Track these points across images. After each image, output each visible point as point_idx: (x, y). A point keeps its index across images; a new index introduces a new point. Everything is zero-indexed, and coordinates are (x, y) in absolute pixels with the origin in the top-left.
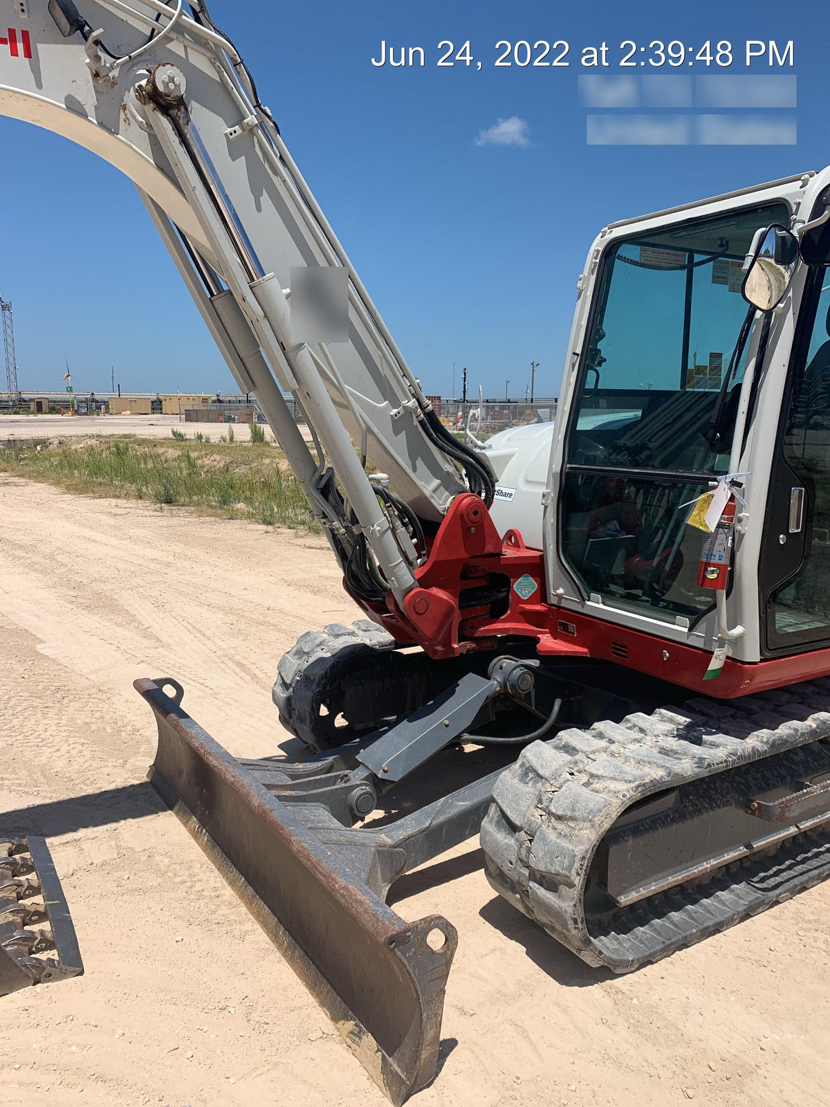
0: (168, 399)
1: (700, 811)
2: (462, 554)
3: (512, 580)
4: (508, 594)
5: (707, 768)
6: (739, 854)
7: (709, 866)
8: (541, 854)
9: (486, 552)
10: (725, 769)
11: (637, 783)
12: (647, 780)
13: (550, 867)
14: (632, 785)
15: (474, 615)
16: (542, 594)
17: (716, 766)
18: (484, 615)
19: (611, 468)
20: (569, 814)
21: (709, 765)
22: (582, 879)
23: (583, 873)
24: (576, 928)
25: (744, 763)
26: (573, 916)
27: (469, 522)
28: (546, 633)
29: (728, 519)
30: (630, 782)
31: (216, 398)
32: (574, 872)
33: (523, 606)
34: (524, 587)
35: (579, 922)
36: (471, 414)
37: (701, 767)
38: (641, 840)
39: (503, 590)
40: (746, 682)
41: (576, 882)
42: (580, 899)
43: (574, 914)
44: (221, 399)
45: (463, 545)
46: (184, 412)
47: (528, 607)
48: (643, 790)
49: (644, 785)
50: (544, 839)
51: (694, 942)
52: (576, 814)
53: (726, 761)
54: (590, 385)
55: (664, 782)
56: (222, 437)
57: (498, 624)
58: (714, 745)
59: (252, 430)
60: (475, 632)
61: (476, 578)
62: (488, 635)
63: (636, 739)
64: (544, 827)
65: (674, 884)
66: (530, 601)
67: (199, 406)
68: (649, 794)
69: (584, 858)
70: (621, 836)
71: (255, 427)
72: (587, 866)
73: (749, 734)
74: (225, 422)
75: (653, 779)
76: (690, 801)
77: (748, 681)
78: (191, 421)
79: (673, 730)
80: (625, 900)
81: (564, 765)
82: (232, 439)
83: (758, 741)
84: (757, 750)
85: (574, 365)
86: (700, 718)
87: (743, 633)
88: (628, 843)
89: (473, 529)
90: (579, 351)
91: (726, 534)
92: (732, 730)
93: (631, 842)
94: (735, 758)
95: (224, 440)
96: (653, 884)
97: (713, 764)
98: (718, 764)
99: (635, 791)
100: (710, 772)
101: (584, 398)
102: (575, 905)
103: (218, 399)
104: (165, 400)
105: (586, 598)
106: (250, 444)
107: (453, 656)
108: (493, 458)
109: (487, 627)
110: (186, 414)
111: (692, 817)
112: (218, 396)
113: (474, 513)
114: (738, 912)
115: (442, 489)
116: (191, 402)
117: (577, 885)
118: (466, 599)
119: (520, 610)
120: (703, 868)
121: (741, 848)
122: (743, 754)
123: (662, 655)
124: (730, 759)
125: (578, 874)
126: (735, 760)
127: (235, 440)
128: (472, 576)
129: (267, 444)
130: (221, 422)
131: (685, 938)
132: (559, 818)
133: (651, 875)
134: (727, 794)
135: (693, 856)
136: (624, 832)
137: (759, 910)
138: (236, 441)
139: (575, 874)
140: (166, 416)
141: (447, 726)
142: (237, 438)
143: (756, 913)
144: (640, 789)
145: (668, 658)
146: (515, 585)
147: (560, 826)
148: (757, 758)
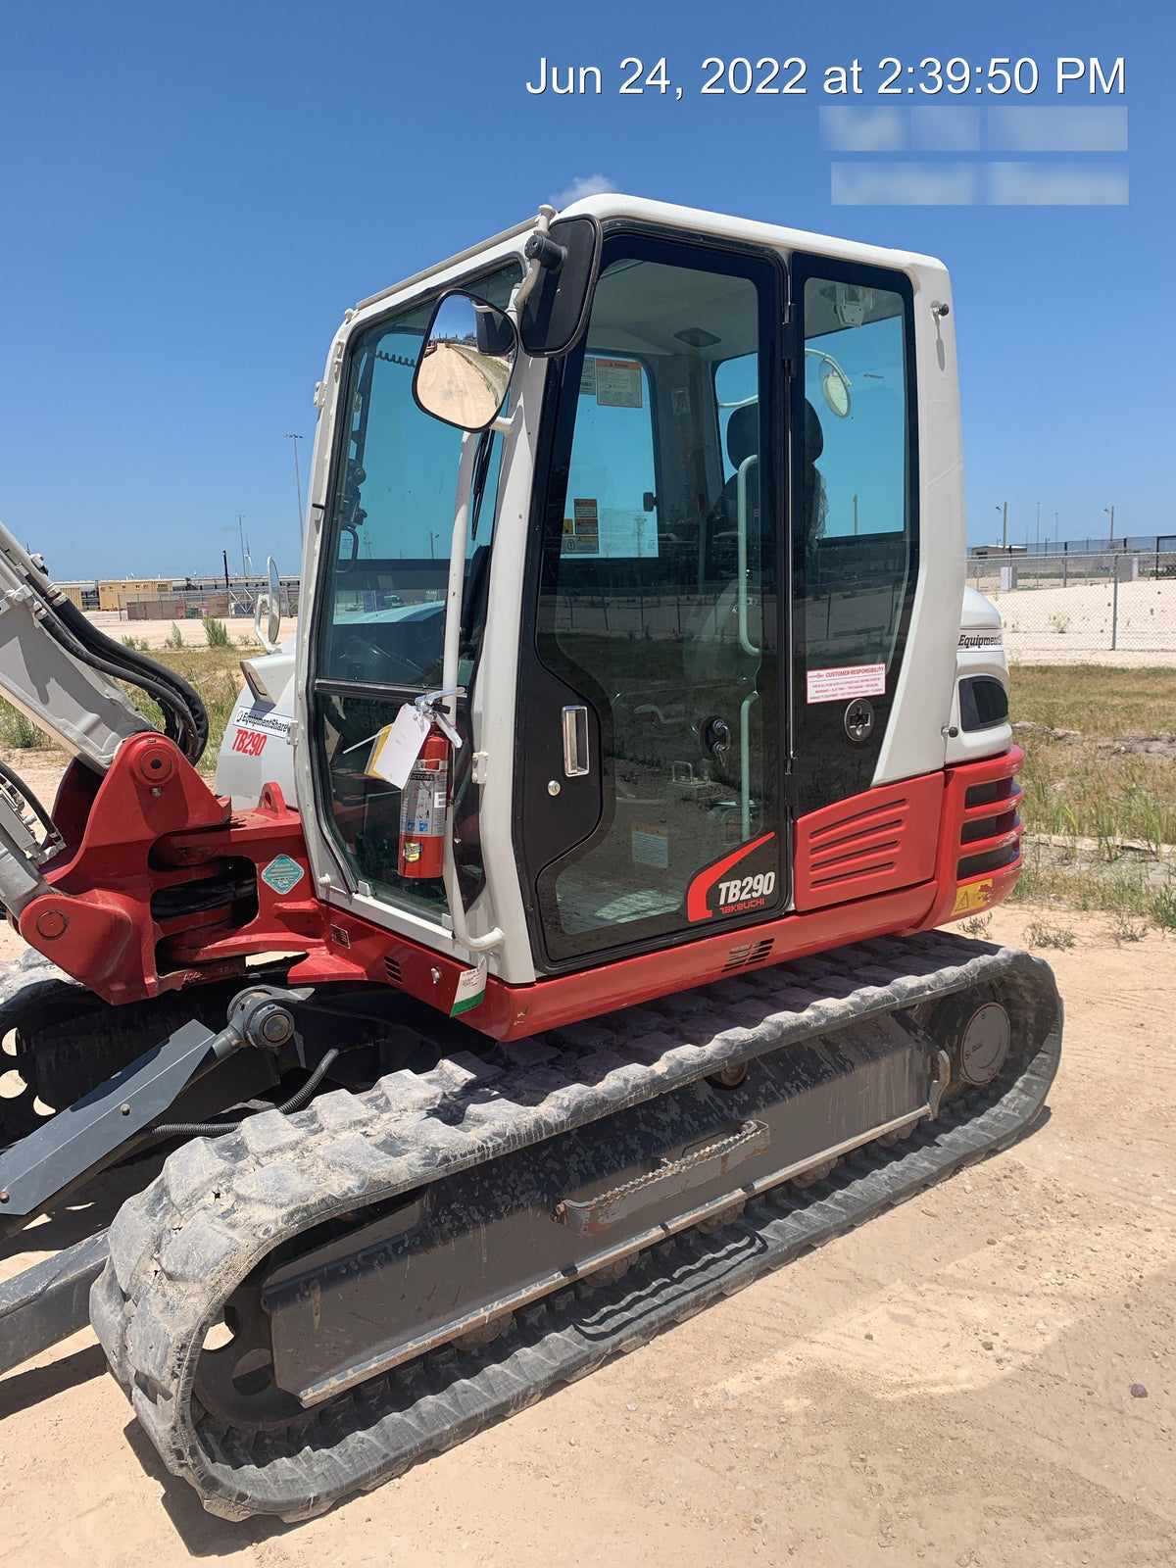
0: (107, 589)
1: (462, 1229)
2: (145, 832)
3: (257, 865)
4: (256, 887)
5: (440, 1164)
6: (548, 1287)
7: (487, 1314)
8: (138, 1342)
9: (190, 825)
10: (479, 1161)
11: (291, 1208)
12: (313, 1200)
14: (284, 1211)
15: (193, 927)
16: (308, 886)
17: (460, 1159)
18: (216, 924)
19: (358, 685)
20: (180, 1269)
21: (446, 1159)
22: (182, 1382)
23: (183, 1373)
24: (182, 1466)
25: (519, 1147)
26: (174, 1447)
27: (146, 782)
28: (320, 944)
29: (428, 765)
30: (282, 1206)
31: (185, 583)
32: (166, 1373)
33: (280, 905)
34: (279, 876)
35: (186, 1454)
36: (259, 602)
37: (429, 1164)
38: (339, 1293)
39: (246, 882)
40: (519, 1015)
41: (172, 1390)
42: (183, 1418)
43: (174, 1443)
44: (193, 584)
45: (143, 819)
46: (126, 606)
47: (287, 906)
48: (303, 1218)
49: (306, 1209)
50: (144, 1316)
51: (447, 1446)
52: (187, 1269)
53: (481, 1149)
54: (345, 554)
55: (350, 1198)
56: (167, 641)
57: (239, 938)
58: (478, 1121)
59: (207, 629)
60: (197, 953)
61: (189, 867)
62: (220, 956)
63: (360, 1121)
64: (151, 1294)
65: (416, 1354)
66: (293, 896)
67: (152, 596)
68: (317, 1222)
69: (184, 1346)
70: (299, 1291)
71: (213, 623)
72: (191, 1360)
73: (547, 1095)
74: (187, 618)
75: (325, 1196)
76: (452, 1212)
77: (522, 1014)
78: (137, 619)
79: (436, 1097)
80: (310, 1396)
81: (210, 1180)
82: (179, 644)
83: (558, 1105)
84: (546, 1123)
85: (317, 523)
86: (493, 1070)
87: (501, 940)
88: (312, 1301)
89: (155, 790)
90: (323, 502)
91: (428, 789)
92: (526, 1090)
93: (317, 1297)
94: (500, 1141)
95: (171, 645)
96: (375, 1358)
97: (455, 1157)
98: (463, 1156)
99: (287, 1222)
100: (446, 1170)
101: (334, 576)
102: (174, 1428)
103: (189, 585)
104: (103, 589)
105: (353, 887)
106: (208, 648)
107: (144, 997)
108: (261, 670)
109: (218, 944)
110: (129, 610)
111: (445, 1239)
112: (188, 580)
113: (152, 765)
114: (537, 1383)
115: (103, 727)
116: (141, 591)
117: (174, 1394)
118: (164, 904)
119: (276, 913)
120: (476, 1318)
121: (556, 1275)
122: (516, 1133)
123: (431, 975)
124: (490, 1145)
125: (175, 1375)
126: (500, 1144)
127: (185, 644)
128: (183, 864)
129: (231, 647)
130: (182, 618)
131: (430, 1441)
133: (369, 1346)
134: (522, 1193)
135: (455, 1301)
136: (307, 1283)
137: (580, 1373)
138: (188, 646)
139: (169, 1377)
140: (105, 612)
141: (127, 1113)
142: (187, 640)
143: (575, 1378)
144: (297, 1218)
145: (439, 980)
146: (263, 874)
147: (169, 1292)
148: (545, 1137)
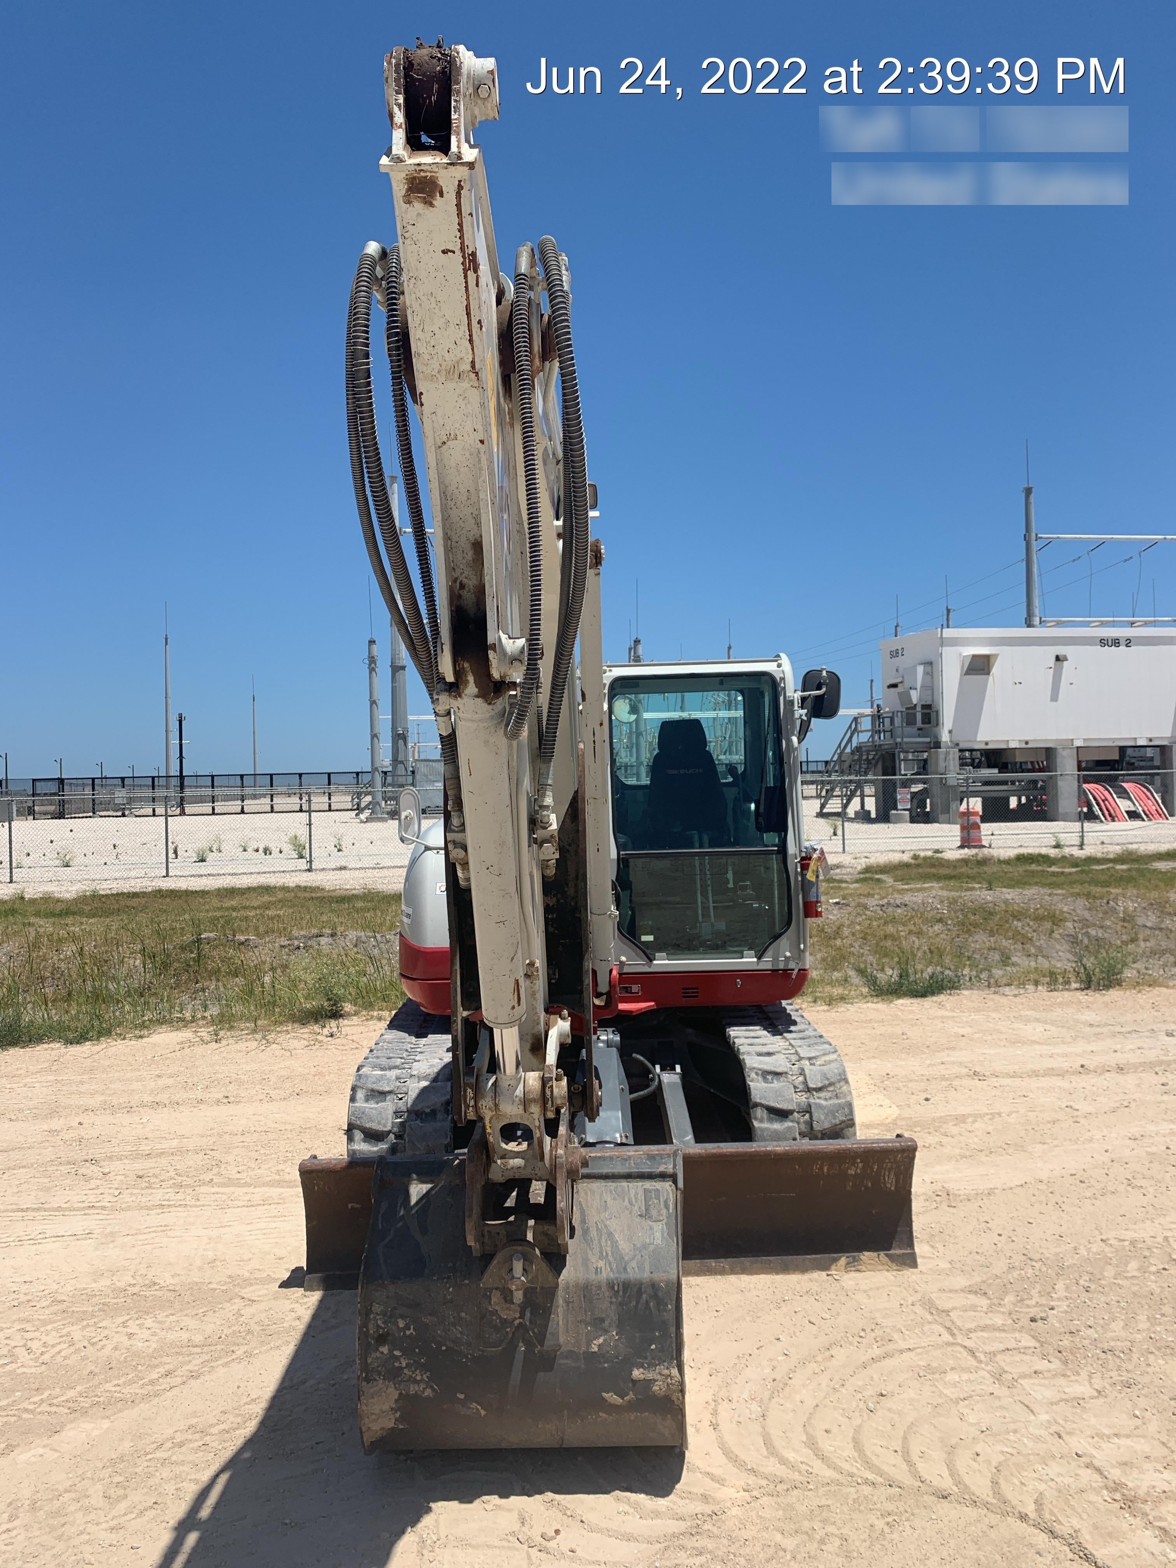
8: (823, 1117)
13: (834, 1121)
20: (827, 1082)
50: (819, 1106)
52: (832, 1080)
64: (812, 1101)
105: (653, 958)
123: (736, 984)
132: (819, 1090)
147: (823, 1094)
